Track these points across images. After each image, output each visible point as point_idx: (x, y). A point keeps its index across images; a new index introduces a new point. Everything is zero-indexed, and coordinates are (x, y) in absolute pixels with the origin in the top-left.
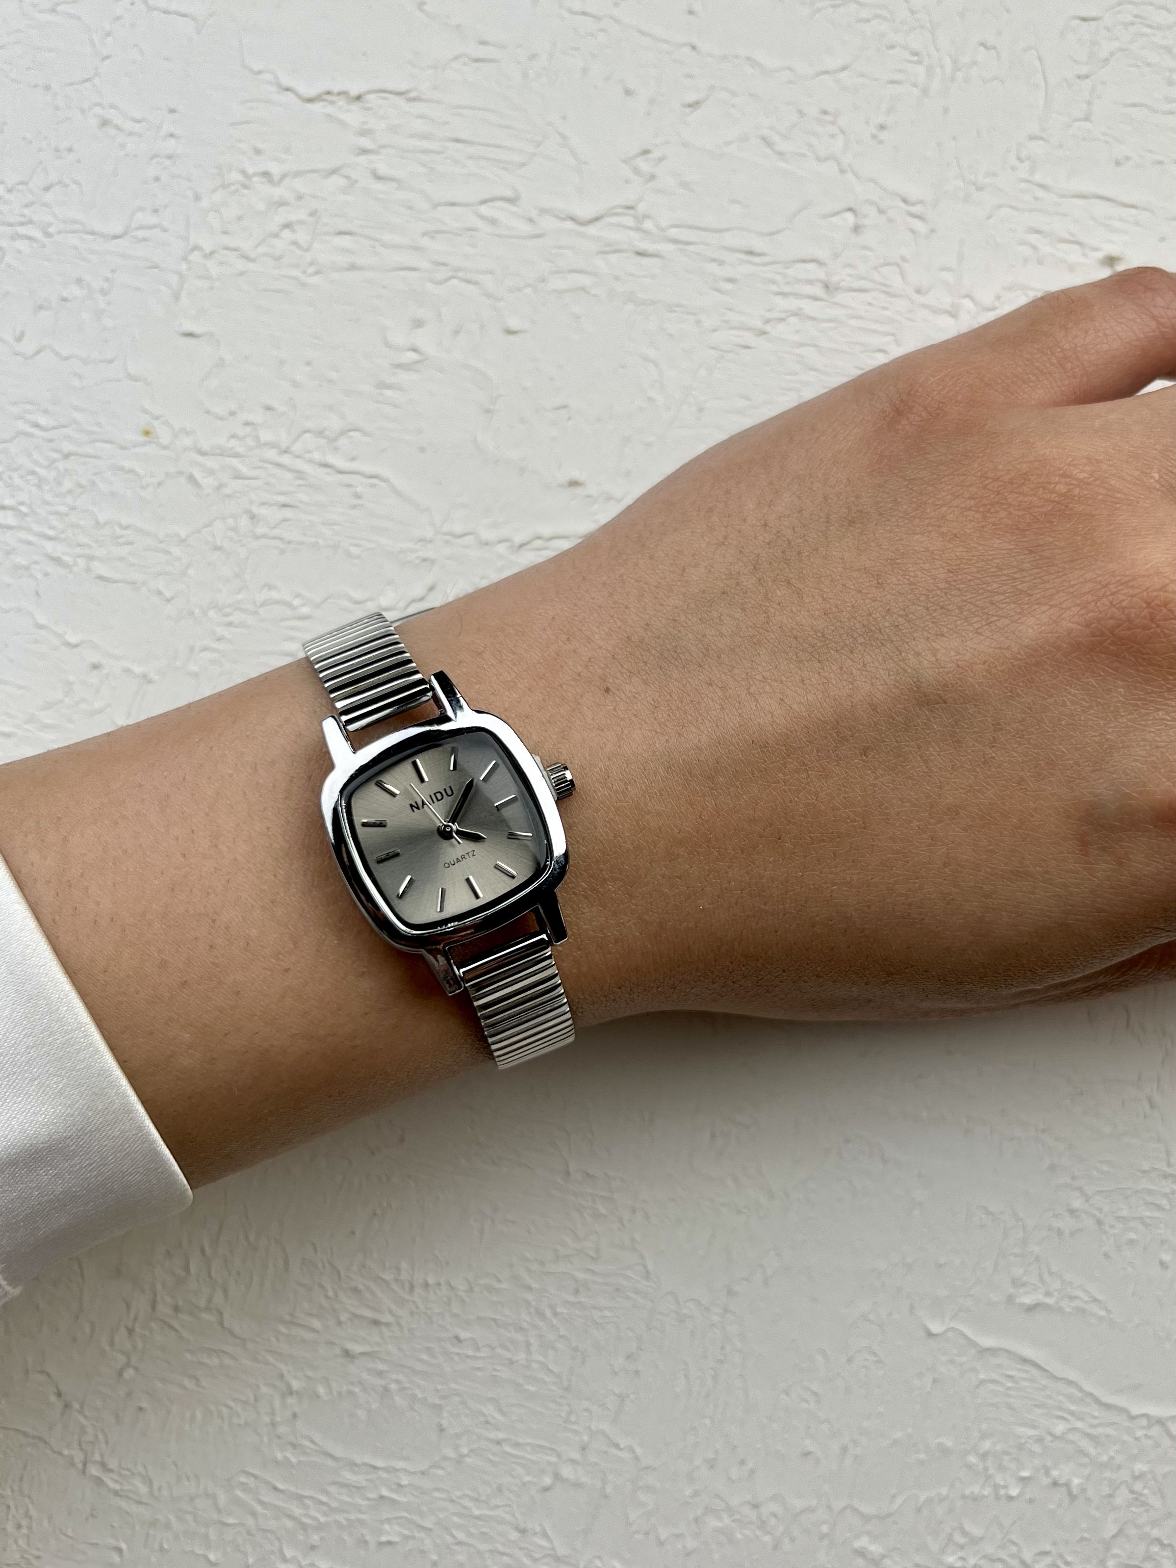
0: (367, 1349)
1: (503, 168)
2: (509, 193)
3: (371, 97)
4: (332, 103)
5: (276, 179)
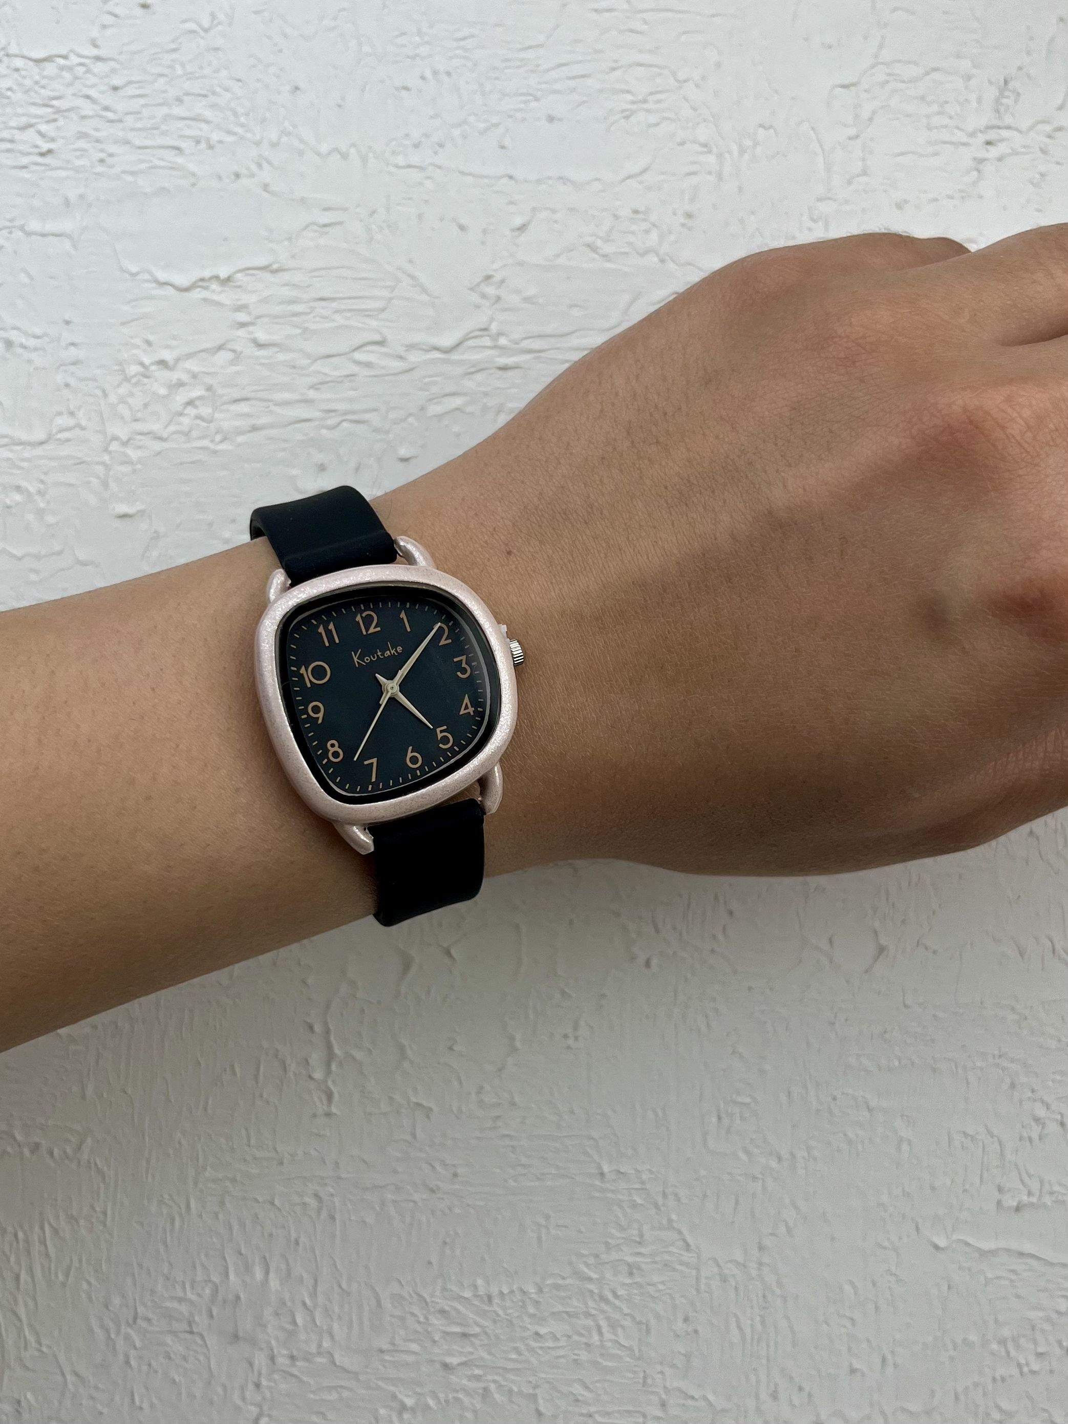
0: (464, 1359)
1: (368, 316)
2: (377, 337)
3: (239, 275)
4: (206, 288)
5: (171, 364)
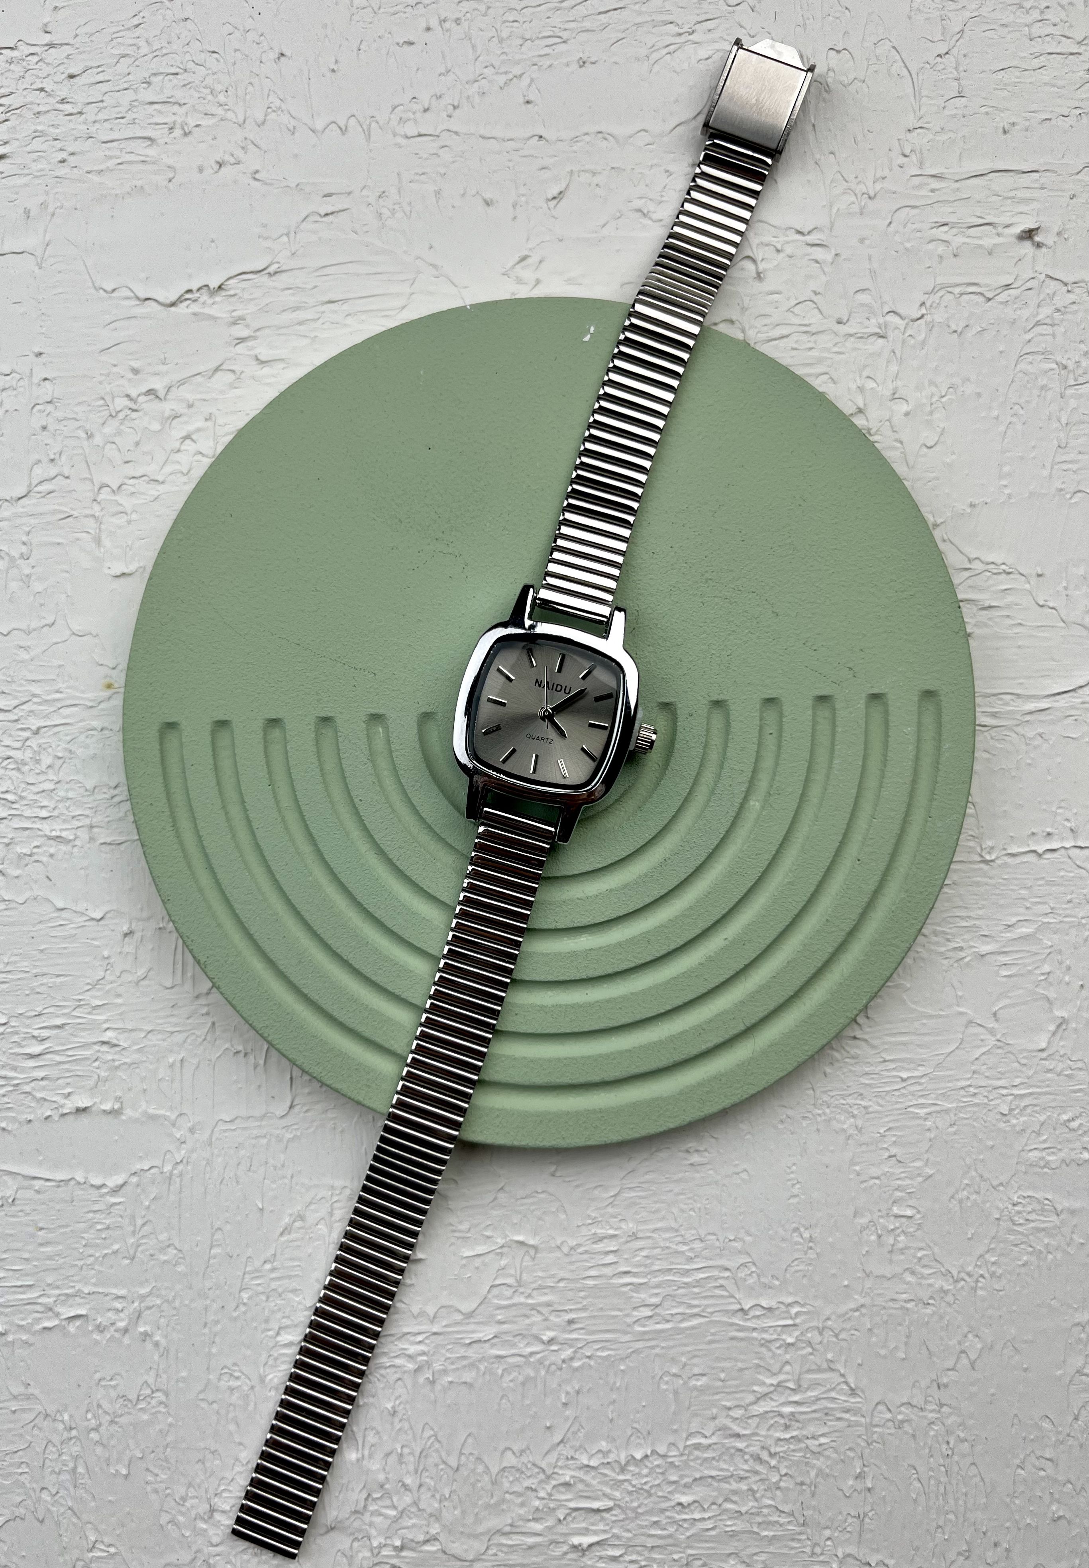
1: (385, 317)
4: (195, 300)
5: (161, 394)
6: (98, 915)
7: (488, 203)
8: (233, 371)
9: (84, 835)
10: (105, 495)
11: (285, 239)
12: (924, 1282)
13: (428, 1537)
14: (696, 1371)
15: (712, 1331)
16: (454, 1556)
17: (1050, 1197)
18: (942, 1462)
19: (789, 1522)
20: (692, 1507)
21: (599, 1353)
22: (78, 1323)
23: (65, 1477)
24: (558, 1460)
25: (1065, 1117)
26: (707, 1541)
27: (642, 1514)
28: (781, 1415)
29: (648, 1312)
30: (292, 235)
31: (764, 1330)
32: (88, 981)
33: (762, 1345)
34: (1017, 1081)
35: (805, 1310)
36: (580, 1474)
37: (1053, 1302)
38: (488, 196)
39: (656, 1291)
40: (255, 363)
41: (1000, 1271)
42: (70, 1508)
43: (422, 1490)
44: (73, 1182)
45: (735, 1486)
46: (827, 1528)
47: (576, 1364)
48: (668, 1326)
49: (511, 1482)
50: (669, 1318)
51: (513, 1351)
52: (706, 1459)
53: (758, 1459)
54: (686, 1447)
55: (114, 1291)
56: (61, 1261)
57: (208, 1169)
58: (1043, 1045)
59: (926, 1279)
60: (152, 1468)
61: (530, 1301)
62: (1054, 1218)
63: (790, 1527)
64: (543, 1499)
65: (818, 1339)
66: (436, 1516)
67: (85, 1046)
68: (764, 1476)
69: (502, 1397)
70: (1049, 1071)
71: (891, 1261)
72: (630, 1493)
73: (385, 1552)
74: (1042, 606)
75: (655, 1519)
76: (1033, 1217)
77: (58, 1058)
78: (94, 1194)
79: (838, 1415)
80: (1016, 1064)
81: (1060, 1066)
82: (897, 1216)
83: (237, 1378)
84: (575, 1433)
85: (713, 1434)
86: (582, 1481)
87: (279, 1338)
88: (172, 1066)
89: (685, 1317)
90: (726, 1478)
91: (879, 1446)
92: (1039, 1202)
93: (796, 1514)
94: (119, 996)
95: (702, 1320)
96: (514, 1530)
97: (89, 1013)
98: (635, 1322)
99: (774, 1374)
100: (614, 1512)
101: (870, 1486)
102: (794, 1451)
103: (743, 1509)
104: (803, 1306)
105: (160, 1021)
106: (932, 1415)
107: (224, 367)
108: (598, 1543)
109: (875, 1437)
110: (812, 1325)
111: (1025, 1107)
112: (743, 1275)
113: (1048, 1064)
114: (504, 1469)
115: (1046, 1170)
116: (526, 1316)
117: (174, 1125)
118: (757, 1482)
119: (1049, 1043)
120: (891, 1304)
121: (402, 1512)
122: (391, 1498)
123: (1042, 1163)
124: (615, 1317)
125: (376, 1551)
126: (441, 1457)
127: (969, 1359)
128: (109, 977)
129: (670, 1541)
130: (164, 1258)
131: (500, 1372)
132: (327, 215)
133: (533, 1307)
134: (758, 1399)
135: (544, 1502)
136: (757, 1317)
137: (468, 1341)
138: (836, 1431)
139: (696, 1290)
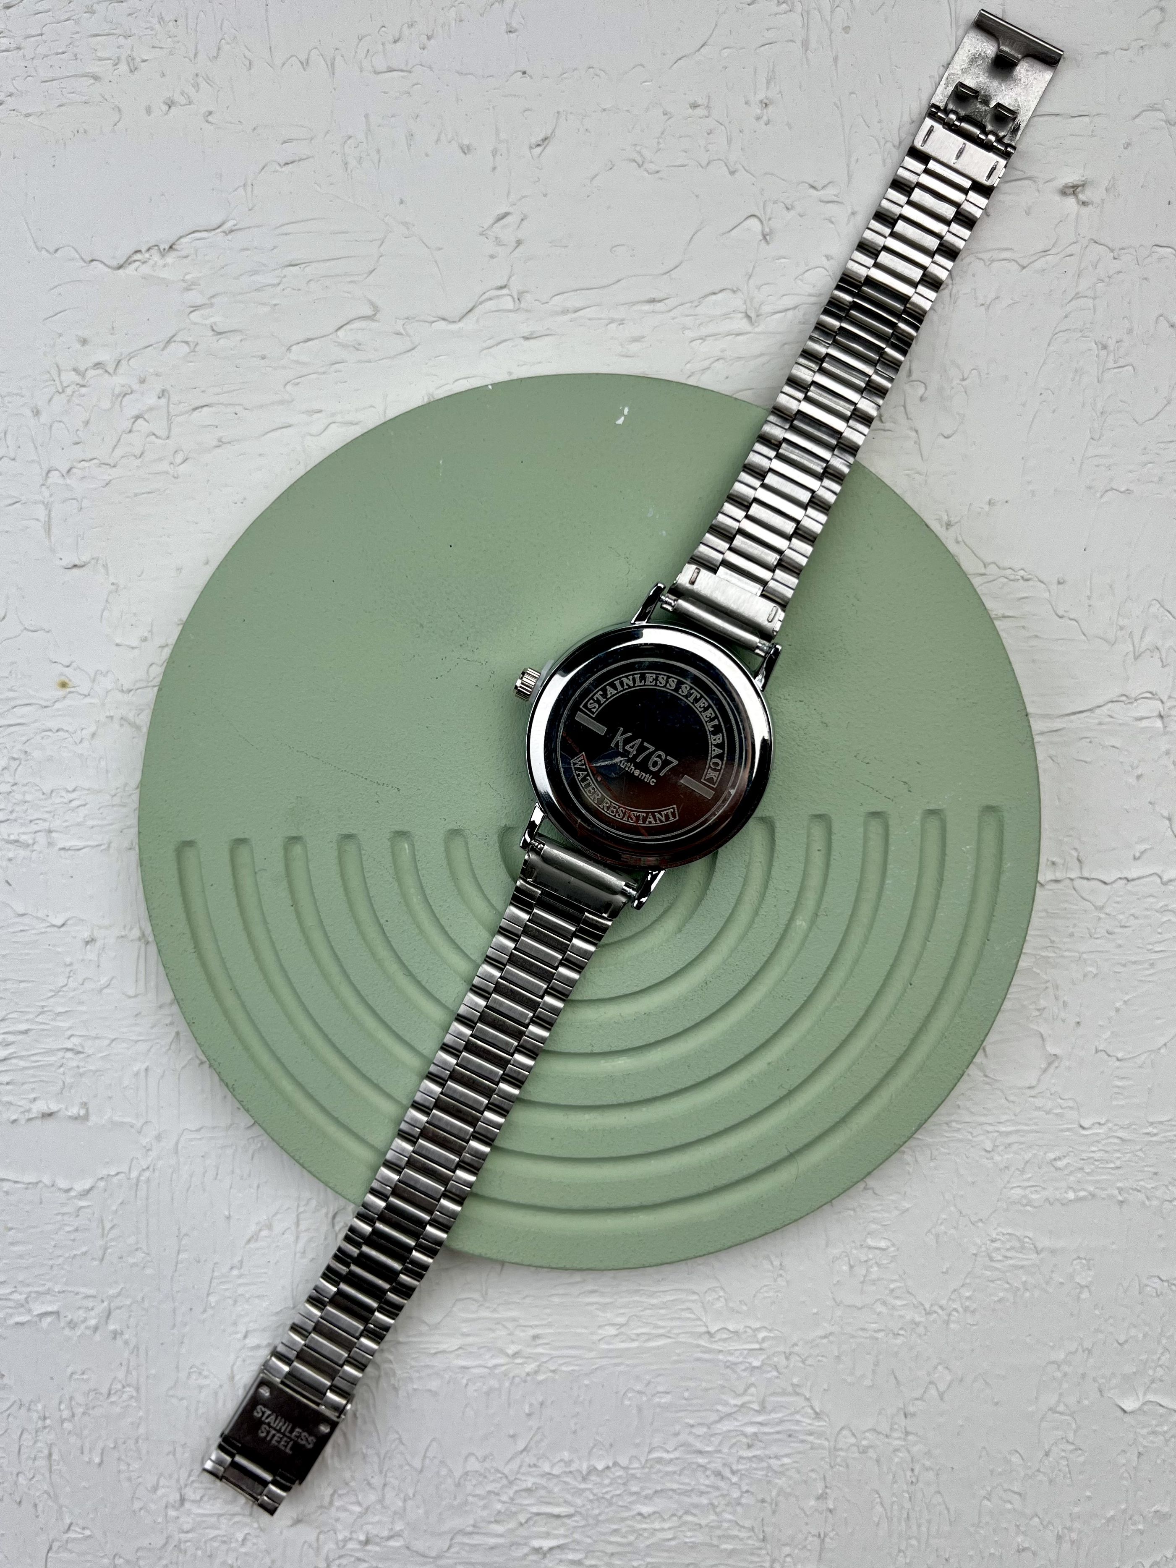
6: (59, 922)
7: (466, 150)
8: (187, 343)
9: (42, 839)
10: (55, 476)
11: (241, 191)
12: (896, 1313)
13: (392, 1533)
14: (661, 1389)
15: (678, 1351)
16: (417, 1552)
17: (1031, 1235)
18: (905, 1488)
19: (749, 1537)
20: (652, 1518)
21: (564, 1368)
22: (49, 1319)
23: (42, 1463)
24: (520, 1467)
25: (1051, 1156)
26: (667, 1551)
27: (604, 1522)
28: (745, 1435)
29: (612, 1331)
30: (249, 188)
31: (730, 1353)
32: (51, 987)
33: (728, 1367)
34: (1004, 1118)
35: (772, 1335)
36: (543, 1481)
37: (1028, 1339)
38: (466, 142)
39: (622, 1311)
40: (212, 333)
41: (974, 1306)
42: (46, 1492)
43: (386, 1490)
44: (40, 1185)
45: (695, 1499)
46: (786, 1545)
47: (541, 1377)
48: (635, 1345)
49: (475, 1486)
50: (633, 1337)
51: (477, 1363)
52: (667, 1474)
53: (718, 1474)
54: (647, 1461)
55: (83, 1290)
56: (31, 1260)
57: (175, 1176)
58: (1034, 1083)
59: (897, 1310)
60: (123, 1457)
61: (496, 1316)
62: (1034, 1256)
63: (750, 1542)
64: (504, 1502)
65: (784, 1362)
66: (400, 1514)
67: (50, 1052)
68: (725, 1492)
69: (466, 1406)
70: (1038, 1109)
71: (862, 1292)
72: (591, 1501)
73: (350, 1545)
74: (1061, 617)
75: (615, 1527)
76: (1010, 1254)
77: (22, 1064)
78: (62, 1197)
79: (802, 1437)
80: (1003, 1101)
81: (1050, 1104)
82: (870, 1248)
83: (206, 1377)
84: (538, 1442)
85: (675, 1449)
86: (544, 1488)
87: (247, 1341)
88: (137, 1074)
89: (651, 1337)
90: (687, 1491)
91: (841, 1469)
92: (1018, 1239)
93: (756, 1530)
94: (81, 1003)
95: (669, 1341)
96: (477, 1530)
97: (54, 1020)
98: (599, 1340)
99: (739, 1395)
100: (576, 1518)
101: (831, 1506)
102: (755, 1469)
103: (703, 1522)
104: (770, 1331)
105: (125, 1030)
106: (897, 1442)
107: (177, 338)
108: (558, 1547)
109: (839, 1460)
110: (778, 1349)
111: (1010, 1145)
112: (710, 1299)
113: (1039, 1102)
114: (467, 1473)
115: (1028, 1208)
116: (492, 1330)
117: (139, 1132)
118: (717, 1497)
119: (1039, 1080)
120: (860, 1333)
121: (367, 1509)
122: (357, 1496)
123: (1025, 1202)
124: (580, 1334)
125: (341, 1544)
126: (405, 1459)
127: (937, 1389)
128: (72, 985)
129: (628, 1549)
130: (131, 1260)
131: (464, 1381)
132: (287, 164)
133: (498, 1322)
134: (721, 1419)
135: (507, 1505)
136: (724, 1340)
137: (433, 1351)
138: (800, 1453)
139: (663, 1312)
